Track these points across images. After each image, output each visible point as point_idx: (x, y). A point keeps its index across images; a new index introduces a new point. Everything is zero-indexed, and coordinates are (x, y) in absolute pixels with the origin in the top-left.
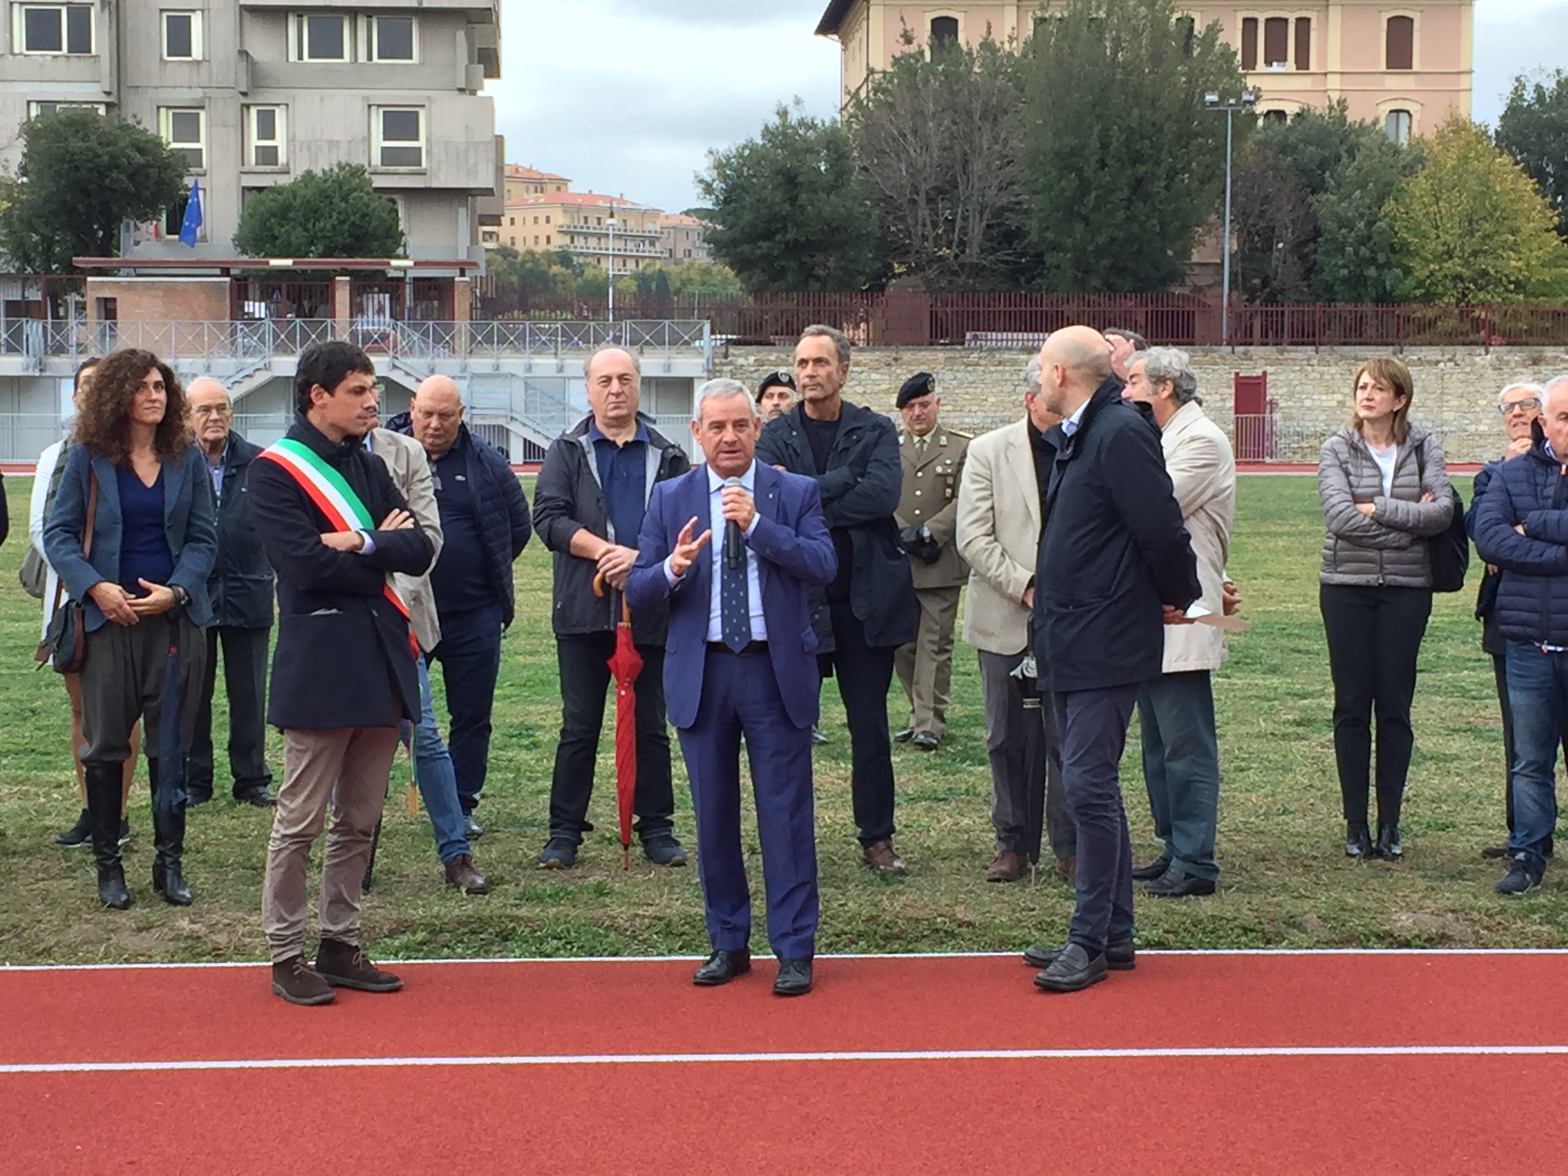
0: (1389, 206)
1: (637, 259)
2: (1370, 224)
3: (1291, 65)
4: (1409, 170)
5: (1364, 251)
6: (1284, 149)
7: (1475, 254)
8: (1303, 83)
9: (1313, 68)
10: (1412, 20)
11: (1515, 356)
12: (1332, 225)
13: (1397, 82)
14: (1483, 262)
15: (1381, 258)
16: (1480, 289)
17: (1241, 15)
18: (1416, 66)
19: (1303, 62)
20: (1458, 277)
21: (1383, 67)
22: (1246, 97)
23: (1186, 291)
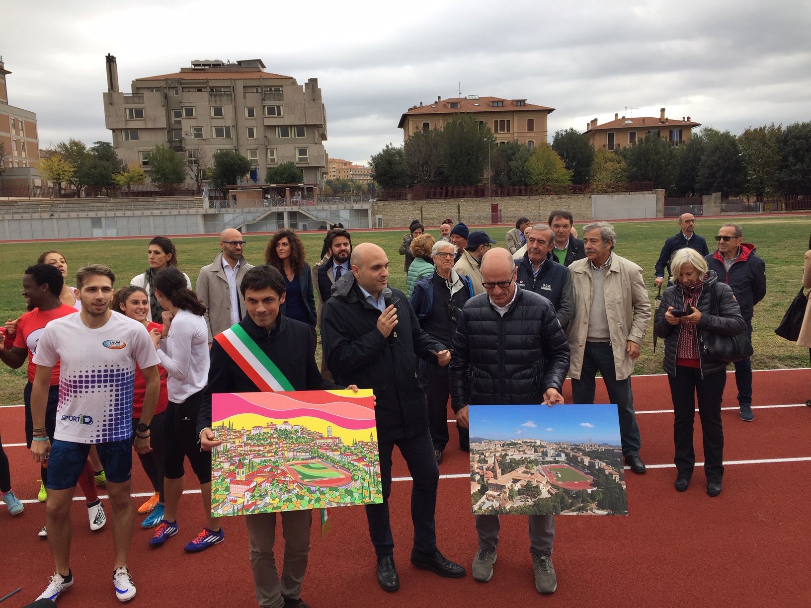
0: (527, 163)
1: (368, 180)
2: (523, 168)
3: (506, 131)
4: (531, 155)
5: (521, 174)
6: (503, 151)
7: (547, 174)
8: (509, 135)
9: (511, 132)
10: (533, 120)
11: (556, 197)
12: (514, 168)
13: (530, 134)
14: (549, 176)
15: (525, 176)
16: (548, 182)
17: (494, 120)
18: (534, 131)
19: (508, 130)
20: (543, 179)
21: (527, 131)
22: (493, 139)
23: (482, 184)
